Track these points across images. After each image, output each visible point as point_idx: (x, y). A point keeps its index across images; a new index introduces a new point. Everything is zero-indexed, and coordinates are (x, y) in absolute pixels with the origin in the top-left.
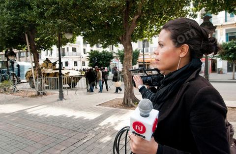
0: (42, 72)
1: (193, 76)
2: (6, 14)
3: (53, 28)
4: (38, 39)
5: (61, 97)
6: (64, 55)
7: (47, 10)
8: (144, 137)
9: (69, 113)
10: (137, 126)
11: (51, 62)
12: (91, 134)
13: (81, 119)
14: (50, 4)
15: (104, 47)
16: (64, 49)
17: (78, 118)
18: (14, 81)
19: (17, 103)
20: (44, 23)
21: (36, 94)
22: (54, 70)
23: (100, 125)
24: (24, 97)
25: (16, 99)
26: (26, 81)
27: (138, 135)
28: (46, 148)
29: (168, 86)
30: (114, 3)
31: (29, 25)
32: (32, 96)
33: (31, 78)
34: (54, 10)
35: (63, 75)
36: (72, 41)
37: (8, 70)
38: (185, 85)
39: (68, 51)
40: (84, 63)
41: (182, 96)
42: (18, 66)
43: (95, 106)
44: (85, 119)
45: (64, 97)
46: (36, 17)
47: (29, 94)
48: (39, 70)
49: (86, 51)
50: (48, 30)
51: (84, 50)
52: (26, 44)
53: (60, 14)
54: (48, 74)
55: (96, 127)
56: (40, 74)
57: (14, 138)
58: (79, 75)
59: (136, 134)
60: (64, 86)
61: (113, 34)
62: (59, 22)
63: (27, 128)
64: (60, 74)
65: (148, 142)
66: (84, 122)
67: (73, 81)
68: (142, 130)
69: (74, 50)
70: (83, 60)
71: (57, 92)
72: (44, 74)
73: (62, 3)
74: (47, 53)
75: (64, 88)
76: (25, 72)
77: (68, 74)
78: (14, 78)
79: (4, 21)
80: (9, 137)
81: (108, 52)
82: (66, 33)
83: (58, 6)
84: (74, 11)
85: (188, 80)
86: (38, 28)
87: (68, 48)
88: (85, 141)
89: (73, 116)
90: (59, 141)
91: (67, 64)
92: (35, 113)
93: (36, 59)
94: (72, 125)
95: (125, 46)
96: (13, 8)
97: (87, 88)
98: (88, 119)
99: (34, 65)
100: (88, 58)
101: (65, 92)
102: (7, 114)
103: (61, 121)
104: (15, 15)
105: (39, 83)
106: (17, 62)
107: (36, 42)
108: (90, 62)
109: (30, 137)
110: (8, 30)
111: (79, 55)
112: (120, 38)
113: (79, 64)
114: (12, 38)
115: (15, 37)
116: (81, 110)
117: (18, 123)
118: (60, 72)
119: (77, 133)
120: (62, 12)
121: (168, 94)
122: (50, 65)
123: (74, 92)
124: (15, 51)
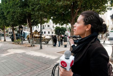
0: (34, 36)
1: (93, 41)
2: (19, 9)
3: (38, 16)
4: (32, 21)
5: (41, 48)
6: (44, 28)
7: (36, 7)
8: (66, 69)
9: (43, 55)
10: (63, 63)
11: (37, 32)
12: (52, 66)
13: (49, 58)
14: (37, 5)
15: (62, 25)
16: (44, 26)
17: (47, 58)
18: (22, 39)
19: (22, 49)
20: (34, 13)
21: (31, 45)
22: (39, 35)
23: (57, 62)
24: (25, 47)
25: (22, 47)
26: (27, 40)
27: (63, 68)
28: (32, 70)
29: (80, 45)
30: (66, 3)
31: (28, 15)
32: (29, 47)
33: (29, 38)
34: (38, 7)
35: (43, 38)
36: (47, 22)
37: (20, 34)
38: (89, 45)
39: (46, 26)
40: (53, 32)
41: (87, 50)
42: (24, 33)
43: (56, 53)
44: (51, 58)
45: (42, 48)
46: (31, 10)
47: (28, 45)
48: (32, 35)
49: (54, 27)
50: (36, 17)
51: (53, 26)
52: (27, 23)
53: (41, 9)
54: (36, 37)
55: (55, 63)
56: (32, 37)
57: (20, 64)
58: (49, 38)
59: (62, 67)
60: (42, 43)
61: (66, 19)
62: (41, 13)
63: (25, 60)
64: (41, 37)
65: (68, 71)
66: (50, 60)
67: (47, 40)
68: (65, 65)
69: (48, 26)
70: (52, 31)
71: (39, 45)
72: (34, 37)
73: (42, 4)
74: (37, 27)
75: (42, 44)
76: (27, 36)
77: (45, 37)
78: (22, 38)
79: (18, 13)
80: (18, 63)
81: (64, 27)
82: (44, 18)
83: (41, 5)
84: (47, 7)
85: (90, 42)
86: (32, 16)
87: (46, 25)
88: (49, 68)
89: (46, 57)
90: (38, 67)
91: (45, 33)
92: (29, 54)
93: (31, 30)
94: (44, 61)
95: (72, 25)
96: (22, 7)
97: (53, 44)
98: (52, 59)
99: (30, 33)
100: (55, 30)
101: (43, 45)
102: (18, 54)
103: (39, 58)
104: (22, 10)
105: (32, 41)
106: (24, 31)
107: (31, 22)
108: (55, 32)
109: (26, 64)
110: (20, 17)
111: (51, 29)
112: (70, 21)
113: (51, 33)
114: (21, 20)
115: (22, 20)
116: (49, 54)
117: (22, 58)
118: (41, 36)
119: (46, 64)
120: (42, 8)
121: (80, 49)
122: (37, 33)
123: (47, 46)
124: (23, 26)
